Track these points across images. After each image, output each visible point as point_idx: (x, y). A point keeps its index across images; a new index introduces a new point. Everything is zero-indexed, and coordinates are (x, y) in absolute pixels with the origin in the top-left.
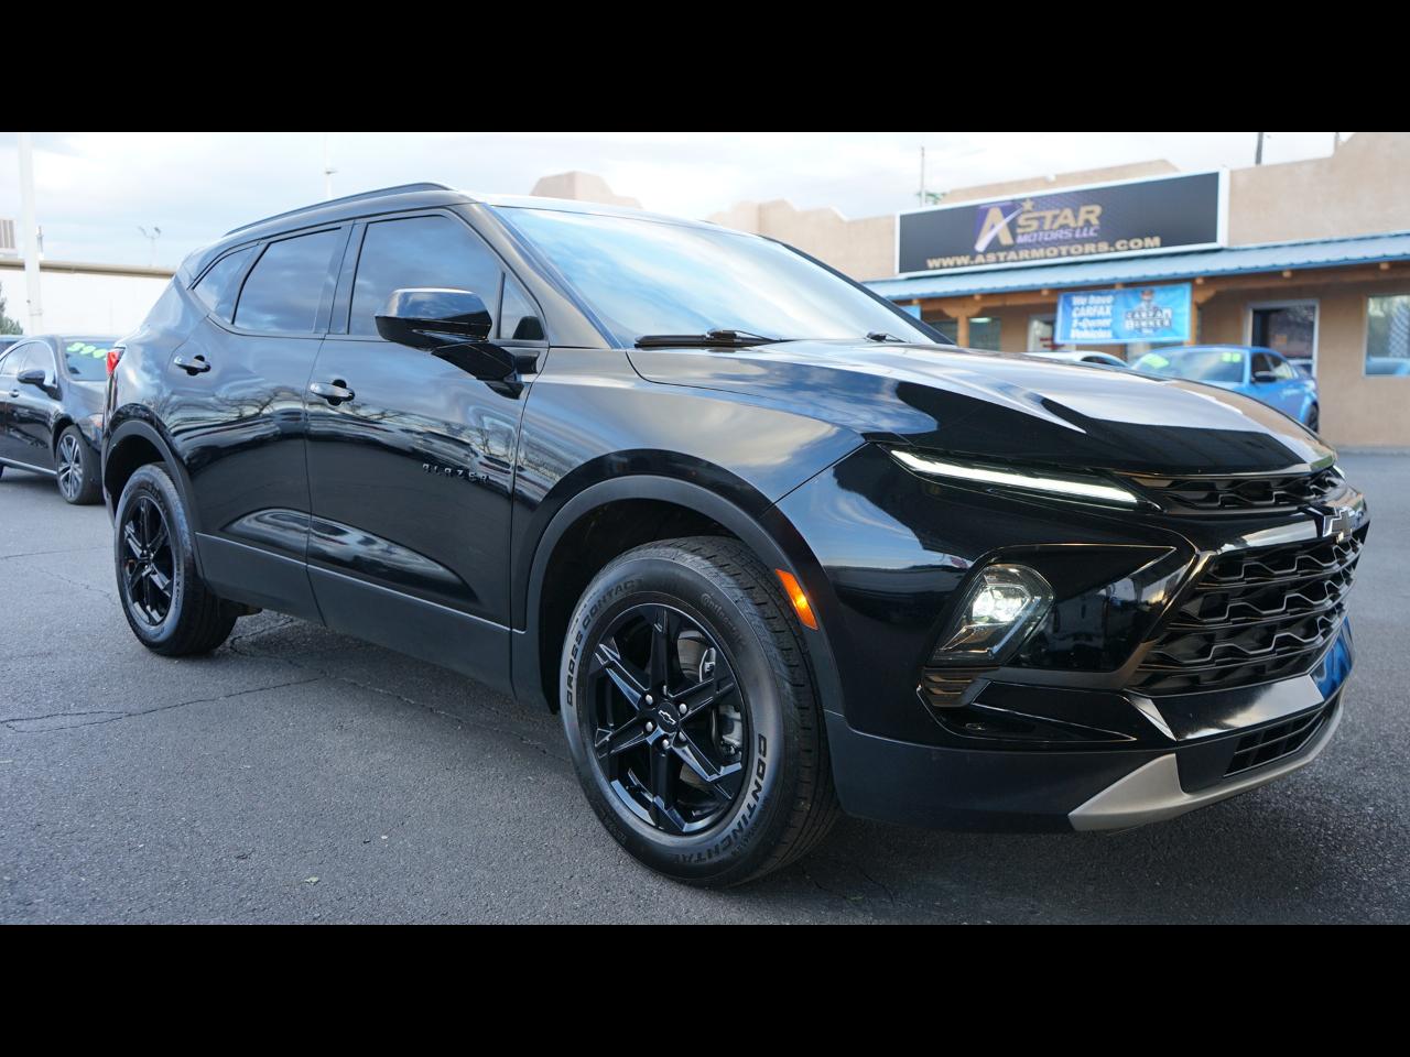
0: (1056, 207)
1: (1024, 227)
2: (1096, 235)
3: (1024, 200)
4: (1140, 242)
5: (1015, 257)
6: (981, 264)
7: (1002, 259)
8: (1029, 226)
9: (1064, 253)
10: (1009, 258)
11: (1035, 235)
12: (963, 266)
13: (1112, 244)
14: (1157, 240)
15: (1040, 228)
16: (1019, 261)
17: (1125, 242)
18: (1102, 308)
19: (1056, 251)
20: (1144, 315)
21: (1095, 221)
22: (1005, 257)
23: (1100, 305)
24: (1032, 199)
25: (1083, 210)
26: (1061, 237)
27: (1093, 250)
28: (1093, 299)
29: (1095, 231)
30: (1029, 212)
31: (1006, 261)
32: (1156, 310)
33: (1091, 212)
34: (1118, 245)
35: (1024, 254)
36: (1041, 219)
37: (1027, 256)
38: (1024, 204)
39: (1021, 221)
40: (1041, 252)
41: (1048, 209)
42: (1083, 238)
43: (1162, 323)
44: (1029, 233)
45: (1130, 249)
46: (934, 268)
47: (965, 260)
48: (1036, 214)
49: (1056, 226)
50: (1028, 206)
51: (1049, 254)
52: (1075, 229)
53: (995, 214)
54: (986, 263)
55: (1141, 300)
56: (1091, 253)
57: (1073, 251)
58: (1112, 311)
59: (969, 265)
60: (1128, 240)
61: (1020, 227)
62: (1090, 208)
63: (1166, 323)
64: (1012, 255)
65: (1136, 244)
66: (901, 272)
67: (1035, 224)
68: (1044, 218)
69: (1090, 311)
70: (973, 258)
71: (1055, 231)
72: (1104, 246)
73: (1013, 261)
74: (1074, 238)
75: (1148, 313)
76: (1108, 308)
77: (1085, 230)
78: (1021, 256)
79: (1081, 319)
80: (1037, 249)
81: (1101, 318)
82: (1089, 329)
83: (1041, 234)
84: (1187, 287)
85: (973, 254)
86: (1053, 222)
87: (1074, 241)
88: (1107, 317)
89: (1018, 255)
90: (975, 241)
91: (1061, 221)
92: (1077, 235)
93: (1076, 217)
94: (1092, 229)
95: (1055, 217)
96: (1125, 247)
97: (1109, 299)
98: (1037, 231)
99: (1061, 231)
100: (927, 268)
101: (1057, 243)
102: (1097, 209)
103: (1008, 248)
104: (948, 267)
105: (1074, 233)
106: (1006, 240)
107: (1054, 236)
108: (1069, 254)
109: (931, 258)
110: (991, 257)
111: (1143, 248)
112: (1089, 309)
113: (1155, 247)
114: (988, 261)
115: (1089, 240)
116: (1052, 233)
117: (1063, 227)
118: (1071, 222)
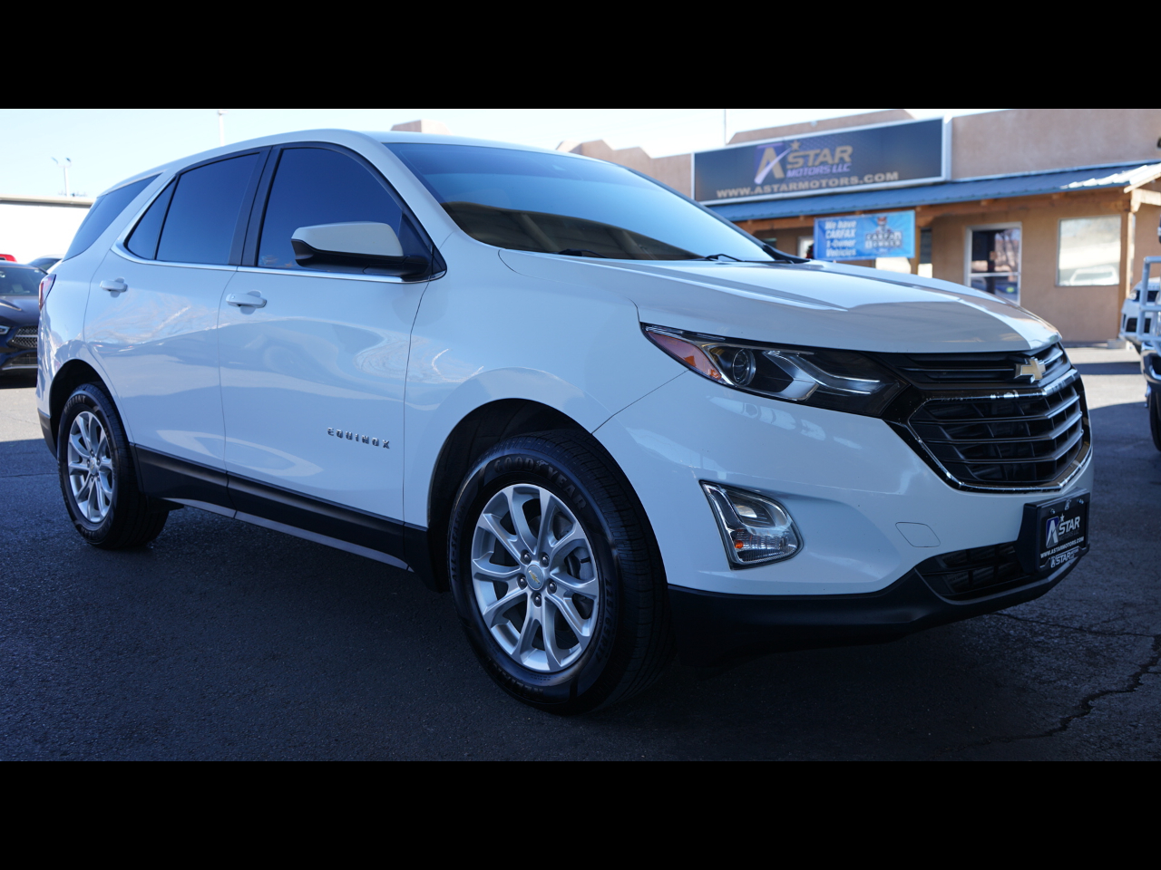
0: (818, 147)
1: (793, 163)
2: (848, 170)
3: (792, 141)
4: (883, 177)
5: (786, 189)
6: (759, 194)
7: (776, 190)
8: (797, 163)
9: (824, 185)
10: (782, 189)
12: (745, 196)
13: (861, 178)
14: (895, 175)
15: (805, 165)
16: (788, 192)
17: (871, 176)
18: (848, 231)
19: (817, 184)
20: (880, 237)
21: (847, 159)
22: (779, 188)
23: (846, 229)
24: (798, 140)
25: (839, 149)
26: (821, 172)
27: (846, 184)
28: (841, 223)
29: (848, 167)
30: (796, 151)
31: (778, 192)
32: (890, 232)
33: (845, 151)
34: (866, 179)
35: (793, 186)
36: (806, 157)
37: (794, 188)
38: (793, 144)
39: (790, 159)
40: (806, 185)
41: (812, 149)
42: (839, 173)
43: (894, 243)
44: (796, 169)
45: (874, 182)
46: (723, 198)
47: (747, 191)
48: (801, 153)
49: (817, 163)
50: (795, 146)
51: (812, 185)
52: (832, 165)
53: (770, 153)
54: (764, 194)
55: (877, 225)
56: (844, 186)
57: (831, 183)
58: (856, 233)
59: (750, 195)
60: (874, 174)
61: (790, 163)
62: (844, 148)
63: (898, 243)
64: (784, 187)
65: (880, 178)
67: (801, 161)
68: (808, 156)
69: (840, 234)
70: (753, 189)
71: (816, 167)
72: (855, 179)
73: (784, 192)
74: (832, 173)
75: (883, 235)
76: (853, 232)
77: (840, 166)
78: (790, 188)
79: (833, 240)
80: (803, 182)
81: (848, 239)
82: (838, 248)
83: (806, 169)
84: (911, 214)
85: (753, 186)
86: (815, 160)
87: (832, 175)
88: (852, 239)
89: (788, 186)
90: (754, 175)
91: (821, 159)
92: (834, 170)
93: (833, 155)
94: (845, 166)
95: (817, 156)
96: (871, 181)
97: (853, 224)
98: (802, 167)
99: (822, 167)
100: (717, 198)
101: (819, 177)
102: (849, 149)
103: (781, 181)
104: (733, 197)
105: (831, 169)
106: (779, 174)
107: (817, 171)
108: (828, 186)
109: (720, 189)
110: (767, 188)
111: (885, 181)
112: (838, 232)
113: (894, 180)
114: (766, 191)
115: (843, 175)
116: (814, 169)
117: (823, 163)
118: (829, 159)
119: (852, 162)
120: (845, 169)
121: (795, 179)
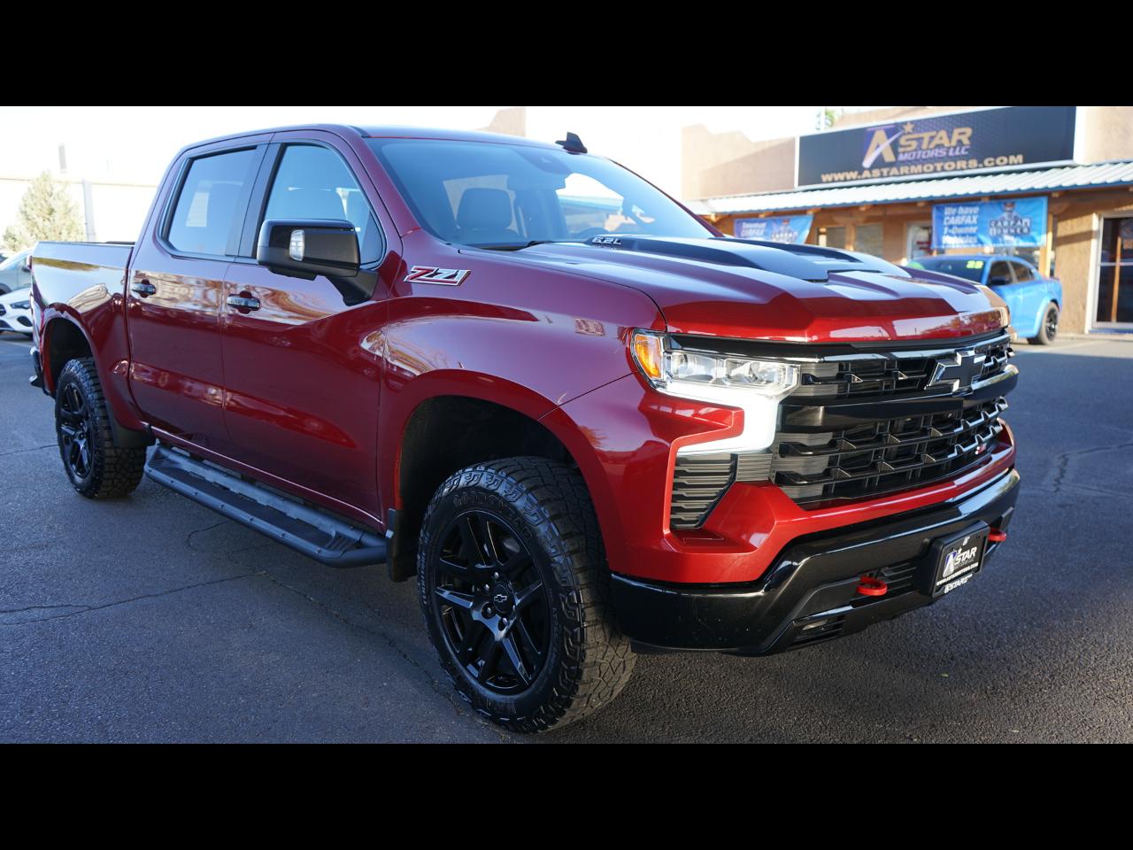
0: (933, 130)
1: (905, 146)
2: (967, 153)
3: (905, 123)
4: (1005, 159)
5: (897, 173)
6: (866, 178)
7: (885, 174)
8: (909, 146)
9: (939, 168)
11: (914, 153)
12: (852, 180)
13: (981, 161)
14: (1020, 158)
15: (919, 148)
16: (900, 175)
17: (992, 159)
18: (969, 217)
19: (932, 168)
20: (1006, 223)
21: (966, 141)
22: (888, 172)
23: (967, 215)
24: (912, 122)
25: (956, 131)
26: (936, 155)
27: (964, 166)
28: (961, 210)
29: (966, 150)
30: (909, 133)
31: (888, 176)
32: (1016, 219)
33: (964, 133)
34: (986, 162)
35: (904, 169)
36: (920, 140)
37: (907, 172)
38: (905, 127)
39: (902, 141)
40: (919, 167)
41: (928, 131)
42: (956, 156)
43: (1022, 231)
44: (908, 152)
45: (996, 165)
46: (827, 182)
47: (854, 175)
48: (916, 136)
49: (932, 146)
50: (908, 128)
51: (925, 169)
52: (949, 148)
53: (880, 135)
54: (872, 178)
55: (1004, 211)
56: (962, 169)
57: (946, 167)
58: (978, 220)
59: (857, 179)
60: (995, 158)
61: (902, 146)
62: (963, 130)
64: (894, 171)
65: (1002, 161)
66: (799, 185)
67: (914, 144)
68: (922, 138)
69: (958, 221)
70: (860, 173)
71: (931, 150)
72: (973, 163)
73: (894, 176)
74: (947, 156)
75: (1009, 222)
76: (975, 218)
77: (958, 149)
78: (902, 172)
79: (951, 227)
80: (916, 165)
81: (968, 225)
82: (957, 235)
83: (919, 152)
84: (1044, 201)
85: (861, 170)
86: (930, 142)
87: (948, 158)
88: (973, 225)
89: (899, 171)
90: (862, 159)
91: (936, 141)
92: (951, 154)
93: (950, 138)
94: (963, 149)
95: (932, 138)
96: (992, 164)
97: (976, 210)
98: (916, 150)
99: (937, 150)
100: (821, 182)
101: (933, 160)
102: (969, 131)
103: (891, 165)
104: (839, 181)
105: (948, 152)
106: (889, 157)
107: (931, 154)
108: (943, 170)
109: (825, 174)
110: (876, 172)
111: (1008, 164)
112: (958, 217)
113: (1018, 164)
114: (874, 175)
115: (961, 158)
116: (929, 152)
117: (939, 146)
118: (946, 142)
119: (972, 145)
120: (963, 152)
121: (908, 163)
